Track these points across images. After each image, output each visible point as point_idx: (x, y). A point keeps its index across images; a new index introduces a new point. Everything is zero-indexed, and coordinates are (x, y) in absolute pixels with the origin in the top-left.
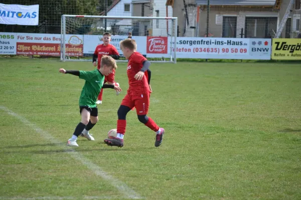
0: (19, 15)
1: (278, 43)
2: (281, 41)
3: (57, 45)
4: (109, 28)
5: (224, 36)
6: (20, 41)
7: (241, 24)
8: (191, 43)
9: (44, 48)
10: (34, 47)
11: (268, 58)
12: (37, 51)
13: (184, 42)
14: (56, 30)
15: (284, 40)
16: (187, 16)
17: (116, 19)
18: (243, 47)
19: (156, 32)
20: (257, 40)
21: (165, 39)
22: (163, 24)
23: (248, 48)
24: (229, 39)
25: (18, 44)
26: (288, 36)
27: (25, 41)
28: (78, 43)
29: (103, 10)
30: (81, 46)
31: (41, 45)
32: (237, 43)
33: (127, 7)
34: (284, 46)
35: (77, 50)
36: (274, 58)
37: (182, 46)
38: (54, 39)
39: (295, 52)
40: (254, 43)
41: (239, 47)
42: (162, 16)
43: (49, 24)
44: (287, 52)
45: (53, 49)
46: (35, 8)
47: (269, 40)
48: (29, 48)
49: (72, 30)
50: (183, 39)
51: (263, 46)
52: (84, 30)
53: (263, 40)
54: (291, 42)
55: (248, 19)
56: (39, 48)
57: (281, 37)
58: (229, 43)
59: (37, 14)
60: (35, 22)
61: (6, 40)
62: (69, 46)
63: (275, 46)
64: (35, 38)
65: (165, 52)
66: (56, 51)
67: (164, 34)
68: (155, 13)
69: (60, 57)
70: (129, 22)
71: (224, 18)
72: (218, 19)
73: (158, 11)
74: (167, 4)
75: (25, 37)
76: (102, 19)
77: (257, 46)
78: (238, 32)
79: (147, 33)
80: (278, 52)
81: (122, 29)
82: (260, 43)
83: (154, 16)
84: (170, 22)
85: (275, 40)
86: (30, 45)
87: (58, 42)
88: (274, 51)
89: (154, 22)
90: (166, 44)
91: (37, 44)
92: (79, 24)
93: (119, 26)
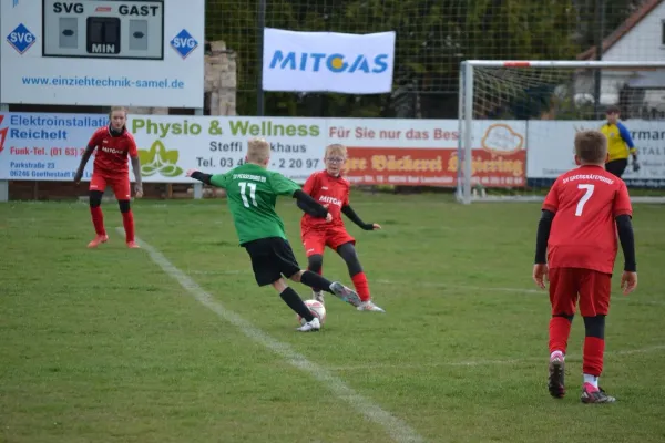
0: (335, 63)
3: (445, 154)
9: (408, 164)
10: (377, 162)
12: (386, 173)
14: (442, 105)
27: (353, 142)
29: (593, 44)
30: (521, 156)
31: (399, 153)
35: (507, 166)
38: (438, 134)
43: (424, 87)
45: (436, 164)
46: (384, 42)
48: (362, 164)
49: (493, 106)
52: (529, 102)
56: (392, 164)
59: (390, 61)
60: (382, 83)
61: (296, 140)
62: (483, 154)
66: (445, 172)
69: (454, 191)
75: (352, 131)
76: (589, 70)
86: (366, 153)
87: (450, 144)
91: (386, 152)
92: (512, 87)
93: (641, 91)
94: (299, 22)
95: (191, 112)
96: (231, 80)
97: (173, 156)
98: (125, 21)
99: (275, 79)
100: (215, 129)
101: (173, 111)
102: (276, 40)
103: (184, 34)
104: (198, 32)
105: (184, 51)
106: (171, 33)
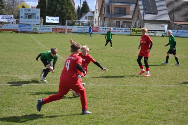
0: (53, 20)
1: (132, 30)
2: (133, 29)
3: (64, 29)
4: (80, 24)
5: (116, 27)
6: (53, 28)
7: (121, 23)
8: (106, 29)
9: (61, 30)
10: (57, 30)
11: (129, 34)
12: (58, 31)
13: (104, 29)
14: (64, 24)
15: (134, 29)
16: (105, 21)
17: (83, 21)
18: (122, 30)
19: (95, 25)
20: (126, 29)
21: (98, 27)
22: (97, 23)
23: (123, 31)
24: (118, 28)
25: (53, 29)
26: (135, 28)
27: (55, 28)
28: (71, 29)
29: (79, 19)
30: (72, 29)
31: (60, 29)
32: (120, 29)
33: (86, 17)
34: (134, 31)
35: (71, 30)
36: (131, 34)
37: (103, 30)
38: (64, 27)
39: (138, 32)
40: (125, 29)
41: (121, 31)
42: (97, 20)
43: (62, 22)
44: (135, 32)
45: (63, 30)
46: (58, 18)
47: (130, 29)
48: (56, 30)
49: (69, 25)
50: (103, 28)
51: (128, 30)
52: (73, 24)
53: (128, 29)
54: (136, 29)
55: (124, 22)
56: (59, 30)
57: (133, 28)
58: (117, 29)
59: (59, 20)
60: (58, 22)
61: (49, 27)
62: (68, 29)
63: (131, 30)
64: (58, 27)
65: (98, 31)
66: (64, 31)
67: (98, 26)
68: (95, 19)
69: (65, 33)
70: (87, 22)
71: (116, 21)
72: (114, 22)
73: (96, 19)
74: (99, 17)
75: (55, 27)
76: (78, 21)
77: (126, 30)
78: (121, 26)
79: (92, 26)
80: (132, 32)
81: (85, 24)
82: (127, 29)
83: (95, 20)
84: (99, 23)
85: (132, 29)
86: (56, 29)
87: (65, 28)
88: (131, 32)
89: (95, 22)
90: (98, 29)
91: (58, 29)
92: (71, 23)
93: (84, 23)
94: (49, 15)
95: (38, 24)
96: (43, 21)
97: (37, 29)
98: (32, 15)
99: (47, 21)
100: (41, 26)
101: (37, 24)
102: (47, 17)
103: (38, 17)
104: (39, 16)
105: (38, 18)
106: (37, 17)
